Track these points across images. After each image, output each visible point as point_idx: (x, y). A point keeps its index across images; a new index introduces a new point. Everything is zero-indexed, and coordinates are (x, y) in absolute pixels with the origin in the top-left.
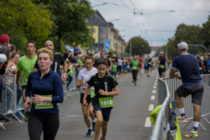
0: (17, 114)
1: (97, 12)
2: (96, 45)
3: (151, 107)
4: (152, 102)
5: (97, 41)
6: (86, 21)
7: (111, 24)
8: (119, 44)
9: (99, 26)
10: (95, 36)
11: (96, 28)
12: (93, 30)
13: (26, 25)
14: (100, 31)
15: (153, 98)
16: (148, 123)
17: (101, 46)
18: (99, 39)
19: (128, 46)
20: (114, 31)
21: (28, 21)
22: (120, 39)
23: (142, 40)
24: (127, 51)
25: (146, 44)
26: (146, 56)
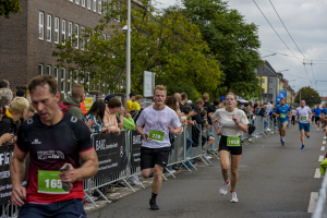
0: (187, 163)
1: (267, 63)
2: (265, 95)
3: (321, 158)
4: (322, 153)
5: (266, 92)
6: (256, 71)
7: (280, 75)
8: (288, 94)
9: (269, 77)
10: (265, 86)
11: (265, 78)
12: (262, 81)
13: (196, 76)
14: (269, 82)
15: (323, 148)
16: (318, 174)
17: (270, 96)
18: (268, 89)
19: (298, 97)
20: (283, 81)
21: (198, 72)
22: (290, 89)
23: (312, 90)
24: (297, 101)
25: (316, 94)
26: (316, 107)
